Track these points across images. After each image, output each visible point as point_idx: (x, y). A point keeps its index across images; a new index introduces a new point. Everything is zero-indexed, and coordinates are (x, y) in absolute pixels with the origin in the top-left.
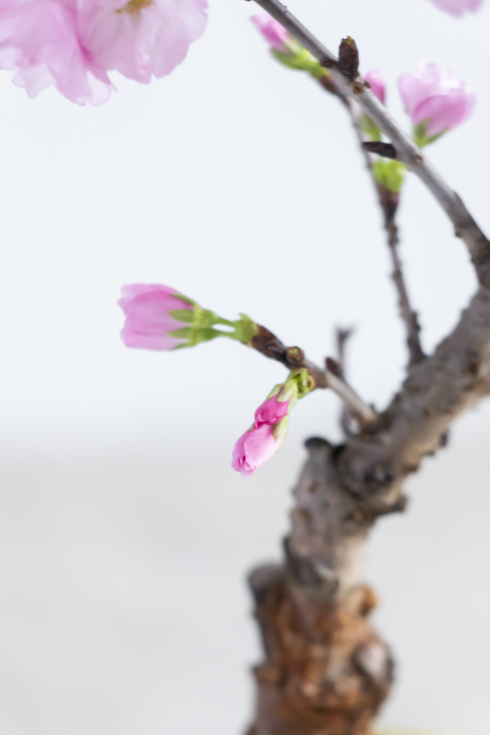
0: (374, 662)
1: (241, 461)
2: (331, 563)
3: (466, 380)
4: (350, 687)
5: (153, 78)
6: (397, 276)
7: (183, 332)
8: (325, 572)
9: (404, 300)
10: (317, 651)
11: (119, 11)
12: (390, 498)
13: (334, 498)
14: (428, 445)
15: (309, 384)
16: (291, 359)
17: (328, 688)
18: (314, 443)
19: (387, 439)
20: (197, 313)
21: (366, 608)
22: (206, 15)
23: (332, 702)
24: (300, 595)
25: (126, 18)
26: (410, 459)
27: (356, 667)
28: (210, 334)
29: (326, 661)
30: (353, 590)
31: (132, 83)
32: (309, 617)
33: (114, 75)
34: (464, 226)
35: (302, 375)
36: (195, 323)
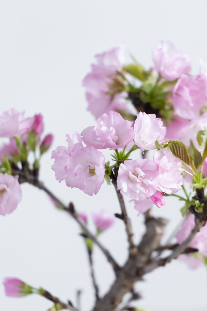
5: (7, 214)
6: (93, 275)
15: (59, 308)
16: (56, 301)
28: (31, 292)
34: (110, 259)
35: (58, 306)
36: (26, 289)
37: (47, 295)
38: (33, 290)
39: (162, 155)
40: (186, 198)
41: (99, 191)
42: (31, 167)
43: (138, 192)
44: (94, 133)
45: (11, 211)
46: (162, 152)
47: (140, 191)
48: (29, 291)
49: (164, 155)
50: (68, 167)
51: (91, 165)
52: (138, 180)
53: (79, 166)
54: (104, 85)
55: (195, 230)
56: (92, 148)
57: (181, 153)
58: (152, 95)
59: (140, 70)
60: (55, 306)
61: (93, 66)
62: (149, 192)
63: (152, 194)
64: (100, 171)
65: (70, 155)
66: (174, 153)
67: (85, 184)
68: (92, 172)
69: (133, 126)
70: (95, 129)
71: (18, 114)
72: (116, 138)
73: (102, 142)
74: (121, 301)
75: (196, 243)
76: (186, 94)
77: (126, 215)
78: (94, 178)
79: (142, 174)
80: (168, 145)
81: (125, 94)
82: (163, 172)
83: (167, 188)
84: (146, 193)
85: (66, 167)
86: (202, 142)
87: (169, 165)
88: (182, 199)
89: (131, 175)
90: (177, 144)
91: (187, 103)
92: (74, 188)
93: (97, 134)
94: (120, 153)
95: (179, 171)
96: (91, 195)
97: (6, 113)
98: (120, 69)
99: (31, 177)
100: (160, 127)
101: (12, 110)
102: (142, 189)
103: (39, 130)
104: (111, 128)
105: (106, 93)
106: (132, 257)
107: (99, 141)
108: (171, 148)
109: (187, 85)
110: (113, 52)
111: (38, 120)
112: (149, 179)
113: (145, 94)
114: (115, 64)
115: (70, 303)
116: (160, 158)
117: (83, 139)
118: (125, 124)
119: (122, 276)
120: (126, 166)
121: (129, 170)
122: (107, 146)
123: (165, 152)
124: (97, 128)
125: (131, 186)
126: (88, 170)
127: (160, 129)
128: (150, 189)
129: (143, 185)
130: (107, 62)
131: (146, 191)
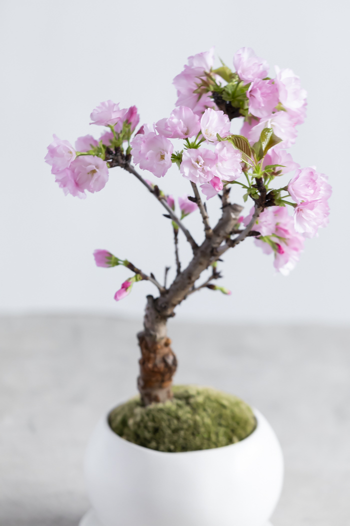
0: (170, 360)
1: (116, 297)
2: (154, 330)
3: (188, 281)
4: (161, 366)
5: (95, 192)
6: (176, 252)
7: (109, 263)
8: (152, 333)
9: (177, 259)
10: (152, 355)
11: (88, 173)
12: (169, 312)
13: (153, 312)
14: (179, 299)
15: (140, 278)
16: (138, 272)
17: (155, 366)
18: (150, 297)
19: (167, 296)
20: (113, 258)
21: (167, 344)
22: (108, 176)
23: (156, 370)
24: (148, 339)
25: (90, 175)
26: (174, 302)
27: (164, 361)
28: (117, 264)
29: (155, 358)
30: (162, 338)
31: (90, 193)
32: (150, 345)
33: (86, 191)
34: (190, 238)
35: (139, 276)
36: (113, 260)
37: (130, 266)
38: (120, 262)
39: (224, 146)
40: (248, 186)
41: (166, 174)
42: (125, 153)
43: (198, 176)
44: (166, 124)
45: (99, 190)
46: (223, 144)
47: (200, 176)
48: (116, 262)
49: (225, 146)
50: (142, 152)
51: (162, 151)
52: (199, 167)
53: (151, 151)
54: (193, 84)
55: (256, 215)
56: (163, 136)
57: (243, 146)
58: (234, 96)
59: (228, 72)
60: (136, 276)
61: (185, 66)
62: (208, 177)
63: (210, 179)
64: (168, 157)
65: (144, 142)
66: (236, 145)
67: (155, 167)
68: (162, 157)
69: (200, 120)
70: (167, 120)
71: (115, 105)
72: (185, 129)
73: (171, 131)
74: (198, 278)
75: (260, 227)
76: (258, 95)
77: (200, 199)
78: (162, 162)
79: (202, 161)
80: (230, 138)
81: (210, 94)
82: (221, 161)
83: (225, 175)
84: (205, 178)
85: (140, 152)
86: (266, 138)
87: (228, 155)
88: (245, 187)
89: (193, 162)
90: (240, 138)
91: (259, 104)
92: (146, 170)
93: (169, 125)
94: (192, 143)
95: (237, 161)
96: (159, 177)
97: (103, 104)
98: (208, 71)
99: (122, 161)
100: (226, 122)
101: (109, 101)
102: (201, 174)
103: (133, 120)
104: (181, 120)
105: (194, 92)
106: (208, 237)
107: (169, 131)
108: (233, 141)
109: (260, 89)
110: (201, 56)
111: (132, 111)
112: (208, 166)
113: (228, 94)
114: (204, 66)
115: (152, 276)
116: (222, 149)
117: (156, 128)
118: (194, 118)
119: (199, 254)
120: (190, 154)
121: (193, 158)
122: (176, 135)
123: (226, 144)
124: (169, 120)
125: (192, 171)
126: (159, 156)
127: (226, 124)
128: (210, 175)
129: (203, 171)
130: (196, 64)
131: (205, 176)
